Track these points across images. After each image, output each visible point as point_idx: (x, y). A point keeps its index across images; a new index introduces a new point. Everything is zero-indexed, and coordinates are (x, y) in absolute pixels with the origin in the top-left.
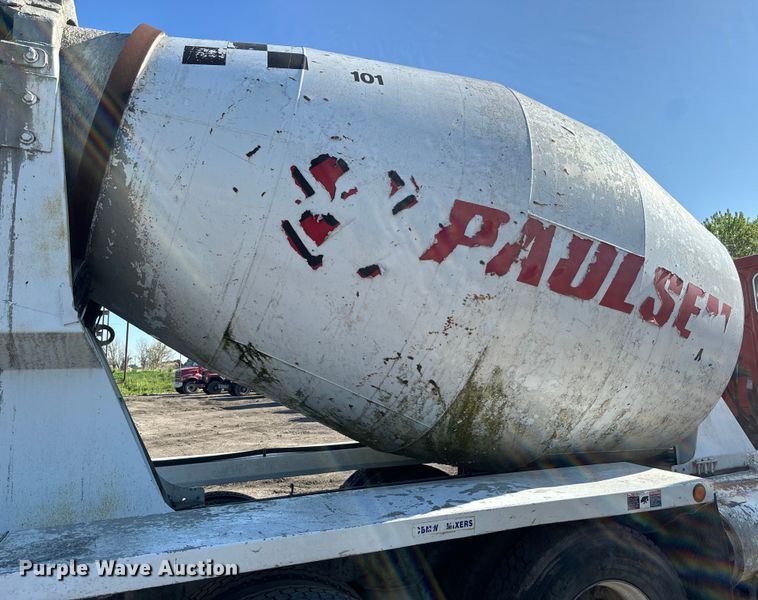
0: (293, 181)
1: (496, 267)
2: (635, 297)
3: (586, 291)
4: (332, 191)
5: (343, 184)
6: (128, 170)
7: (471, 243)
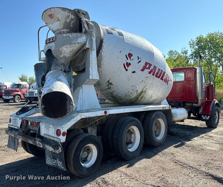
0: (126, 57)
1: (150, 73)
2: (164, 79)
3: (159, 77)
4: (130, 59)
5: (132, 58)
6: (102, 53)
7: (147, 69)
